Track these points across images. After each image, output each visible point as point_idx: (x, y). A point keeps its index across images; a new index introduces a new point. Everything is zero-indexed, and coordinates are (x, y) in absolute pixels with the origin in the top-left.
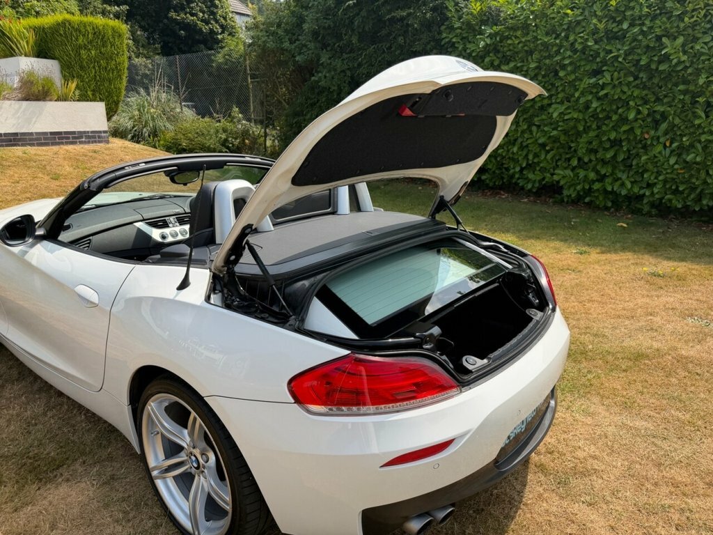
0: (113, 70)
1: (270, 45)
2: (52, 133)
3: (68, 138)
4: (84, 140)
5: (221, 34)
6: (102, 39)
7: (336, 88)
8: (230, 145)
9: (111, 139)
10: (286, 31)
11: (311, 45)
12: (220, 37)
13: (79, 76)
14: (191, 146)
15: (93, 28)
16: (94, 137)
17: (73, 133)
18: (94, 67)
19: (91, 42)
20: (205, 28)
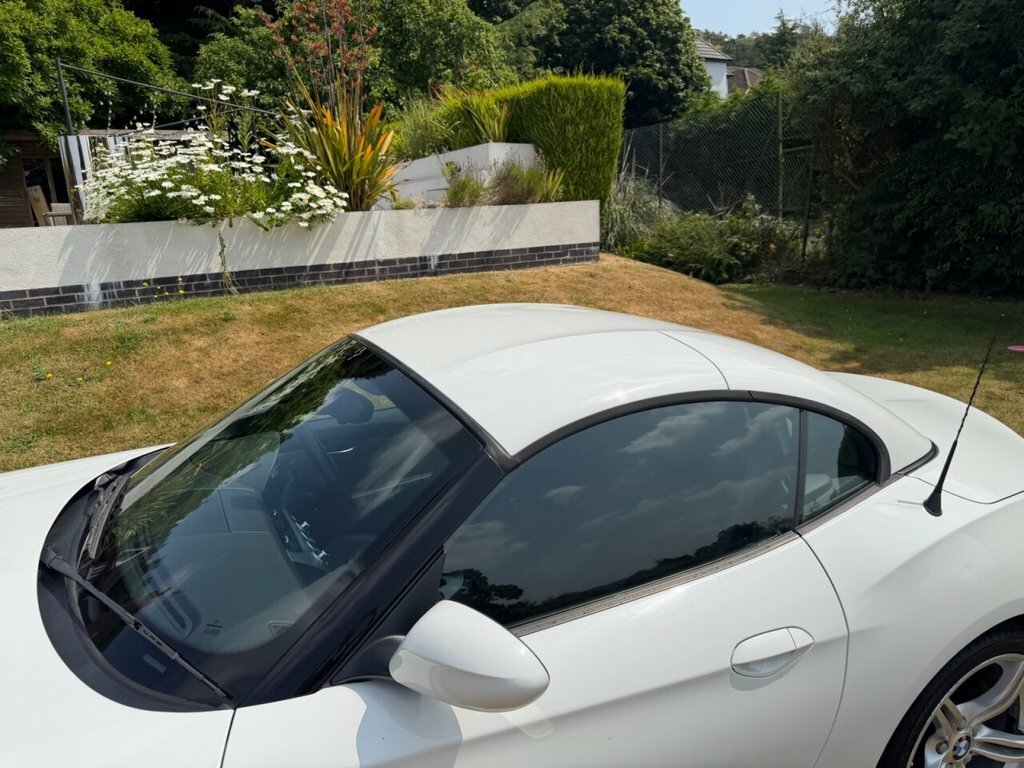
0: (604, 151)
1: (858, 87)
2: (532, 250)
3: (550, 256)
4: (568, 257)
5: (682, 90)
6: (595, 106)
7: (989, 150)
8: (743, 254)
9: (602, 255)
10: (888, 62)
11: (945, 79)
12: (681, 94)
13: (562, 165)
14: (682, 258)
15: (585, 93)
16: (581, 253)
17: (556, 248)
18: (580, 150)
19: (580, 113)
20: (663, 84)
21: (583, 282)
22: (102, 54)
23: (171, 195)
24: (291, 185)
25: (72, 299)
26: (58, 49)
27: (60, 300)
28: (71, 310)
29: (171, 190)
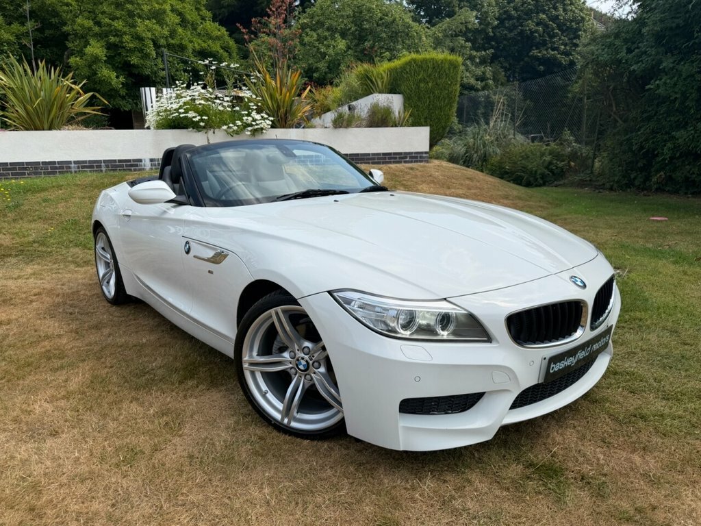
0: (445, 99)
1: (605, 57)
2: (384, 154)
3: (396, 158)
4: (408, 159)
9: (431, 159)
10: (626, 41)
13: (414, 106)
16: (416, 157)
17: (400, 154)
19: (429, 76)
20: (565, 61)
21: (402, 171)
22: (197, 47)
23: (182, 116)
24: (243, 112)
25: (137, 165)
26: (173, 45)
27: (132, 166)
28: (135, 170)
29: (183, 113)
